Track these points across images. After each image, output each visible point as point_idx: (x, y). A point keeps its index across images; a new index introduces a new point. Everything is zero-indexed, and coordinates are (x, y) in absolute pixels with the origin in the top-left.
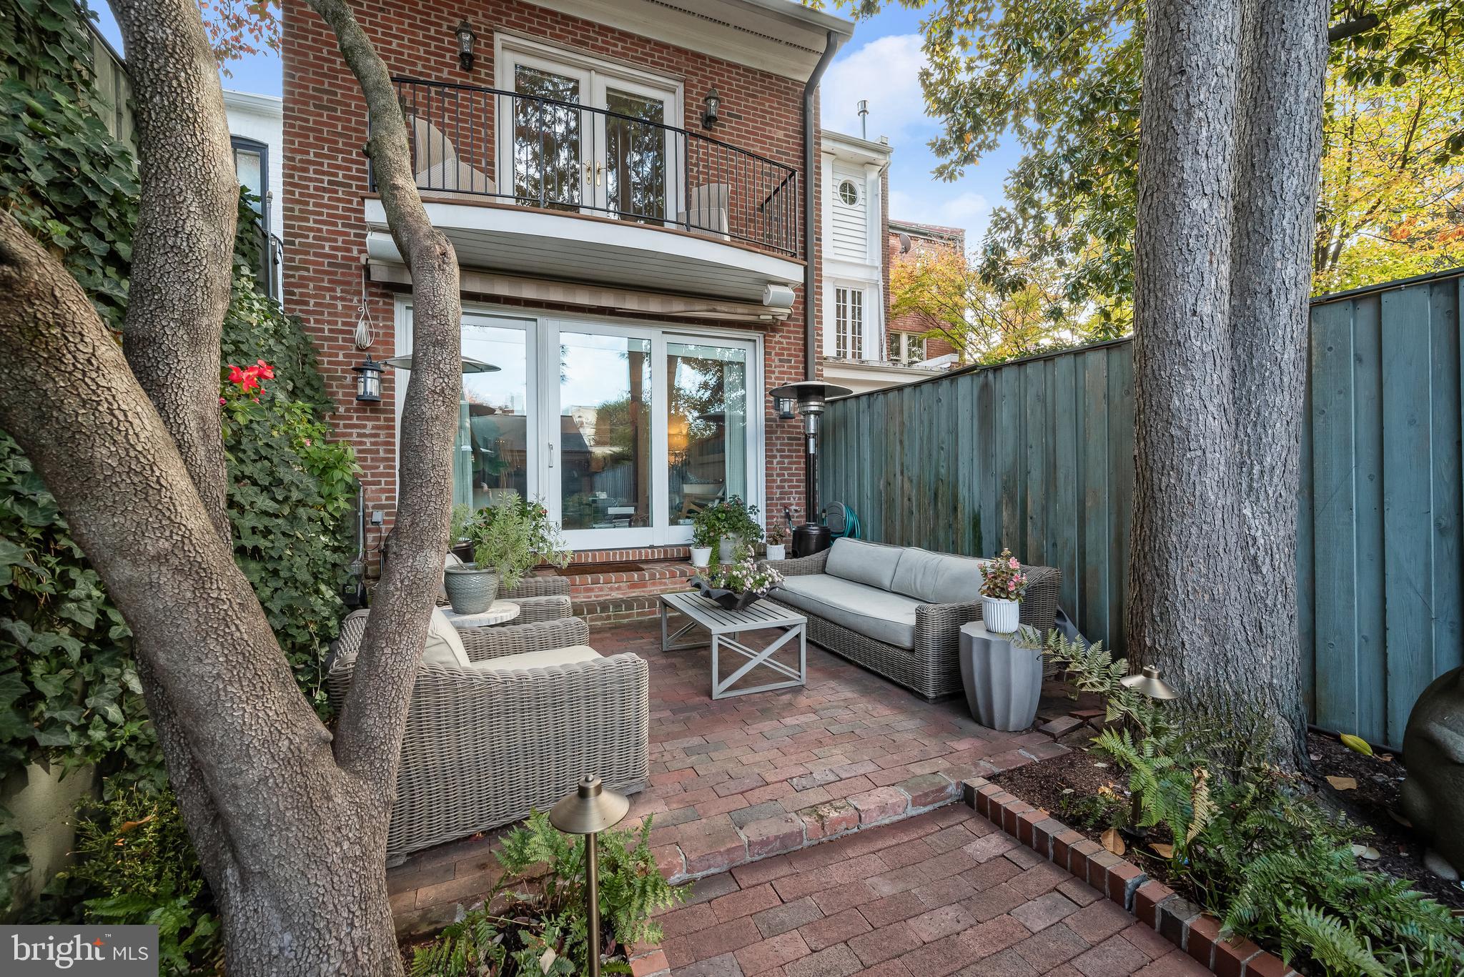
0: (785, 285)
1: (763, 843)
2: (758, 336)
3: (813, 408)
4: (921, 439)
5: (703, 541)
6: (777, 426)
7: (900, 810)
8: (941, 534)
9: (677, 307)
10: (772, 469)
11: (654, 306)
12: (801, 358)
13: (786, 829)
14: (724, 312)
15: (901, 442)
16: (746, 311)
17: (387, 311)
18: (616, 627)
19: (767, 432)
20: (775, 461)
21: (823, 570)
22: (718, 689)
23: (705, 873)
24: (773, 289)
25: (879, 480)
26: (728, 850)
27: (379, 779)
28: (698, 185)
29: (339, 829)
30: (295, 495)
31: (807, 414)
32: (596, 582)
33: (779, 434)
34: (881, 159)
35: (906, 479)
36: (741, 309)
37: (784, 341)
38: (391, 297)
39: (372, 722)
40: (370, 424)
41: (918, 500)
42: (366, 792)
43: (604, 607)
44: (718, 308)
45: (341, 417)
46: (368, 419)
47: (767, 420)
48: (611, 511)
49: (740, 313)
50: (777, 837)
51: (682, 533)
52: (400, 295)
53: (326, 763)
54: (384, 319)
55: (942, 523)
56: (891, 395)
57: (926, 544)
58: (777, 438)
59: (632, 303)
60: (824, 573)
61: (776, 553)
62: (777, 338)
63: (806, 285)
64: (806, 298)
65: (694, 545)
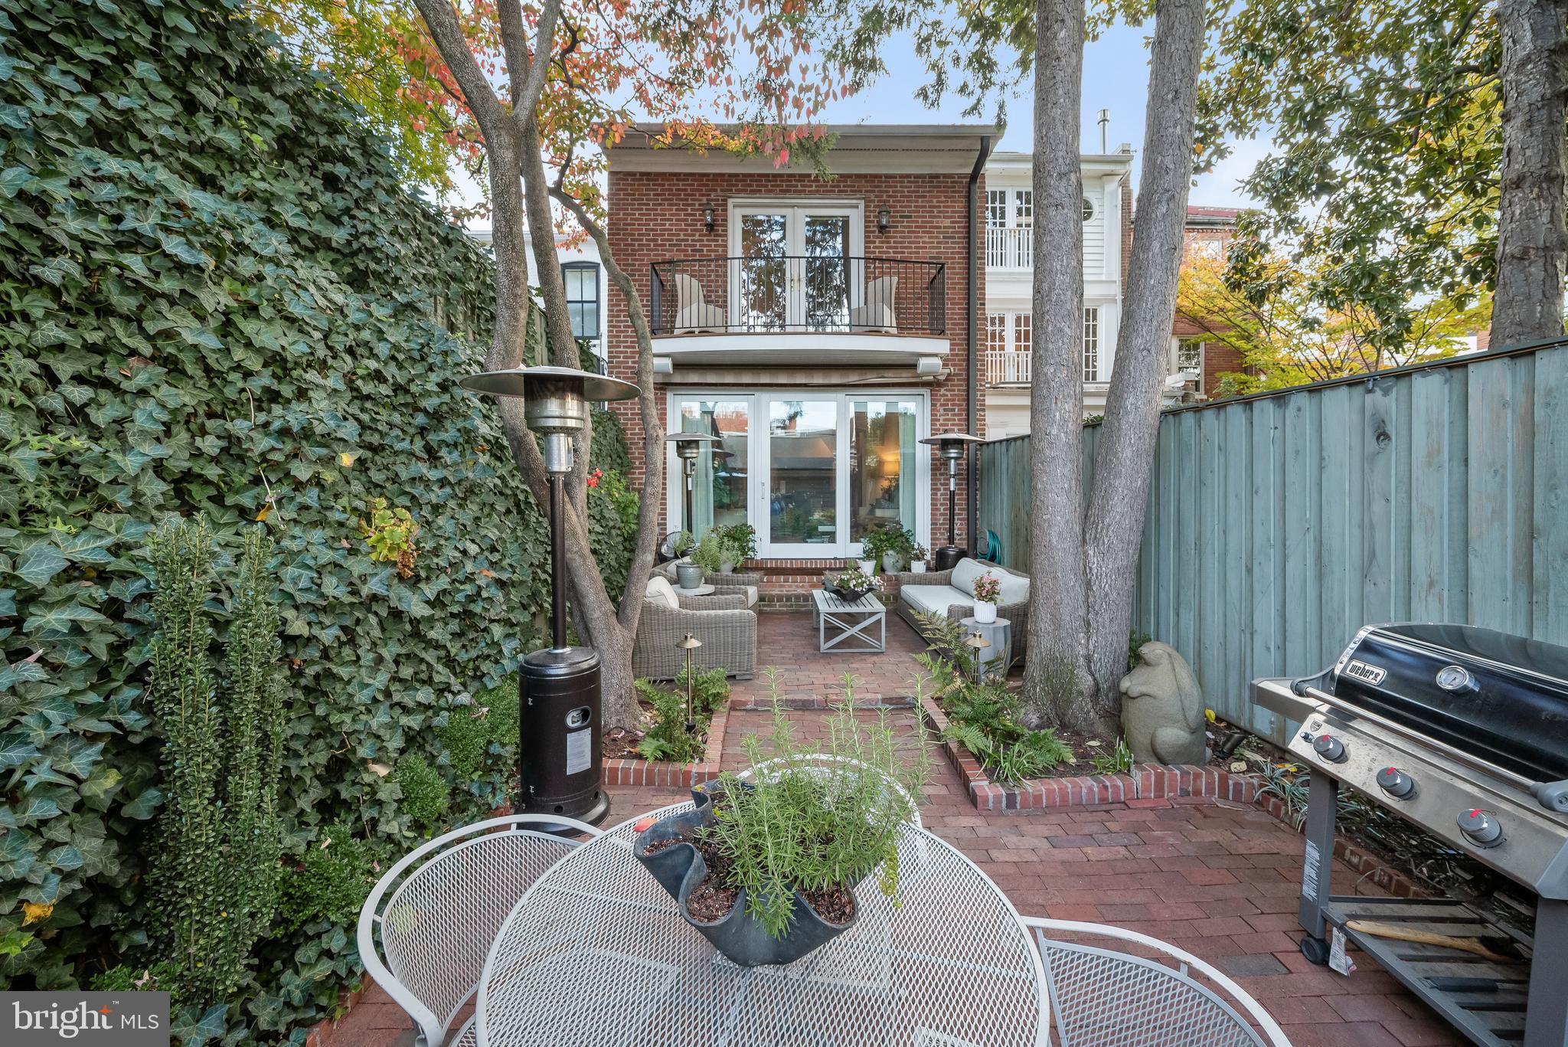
0: (936, 355)
1: (793, 701)
2: (926, 391)
5: (868, 556)
6: (941, 464)
7: (873, 703)
9: (853, 378)
10: (937, 499)
11: (835, 379)
13: (806, 697)
14: (890, 377)
16: (910, 375)
18: (796, 612)
19: (932, 470)
20: (939, 493)
21: (948, 582)
22: (824, 647)
23: (763, 708)
24: (923, 361)
25: (1012, 512)
26: (776, 701)
27: (630, 630)
28: (875, 278)
30: (611, 524)
31: (949, 459)
32: (786, 581)
33: (942, 471)
34: (1119, 169)
36: (905, 374)
37: (948, 394)
38: (665, 389)
39: (628, 611)
42: (626, 633)
43: (789, 598)
44: (889, 374)
47: (932, 460)
48: (821, 529)
49: (904, 376)
50: (800, 700)
51: (856, 550)
52: (671, 387)
53: (614, 619)
54: (662, 403)
58: (942, 474)
60: (950, 584)
61: (918, 568)
62: (942, 391)
63: (968, 345)
64: (968, 355)
65: (863, 559)
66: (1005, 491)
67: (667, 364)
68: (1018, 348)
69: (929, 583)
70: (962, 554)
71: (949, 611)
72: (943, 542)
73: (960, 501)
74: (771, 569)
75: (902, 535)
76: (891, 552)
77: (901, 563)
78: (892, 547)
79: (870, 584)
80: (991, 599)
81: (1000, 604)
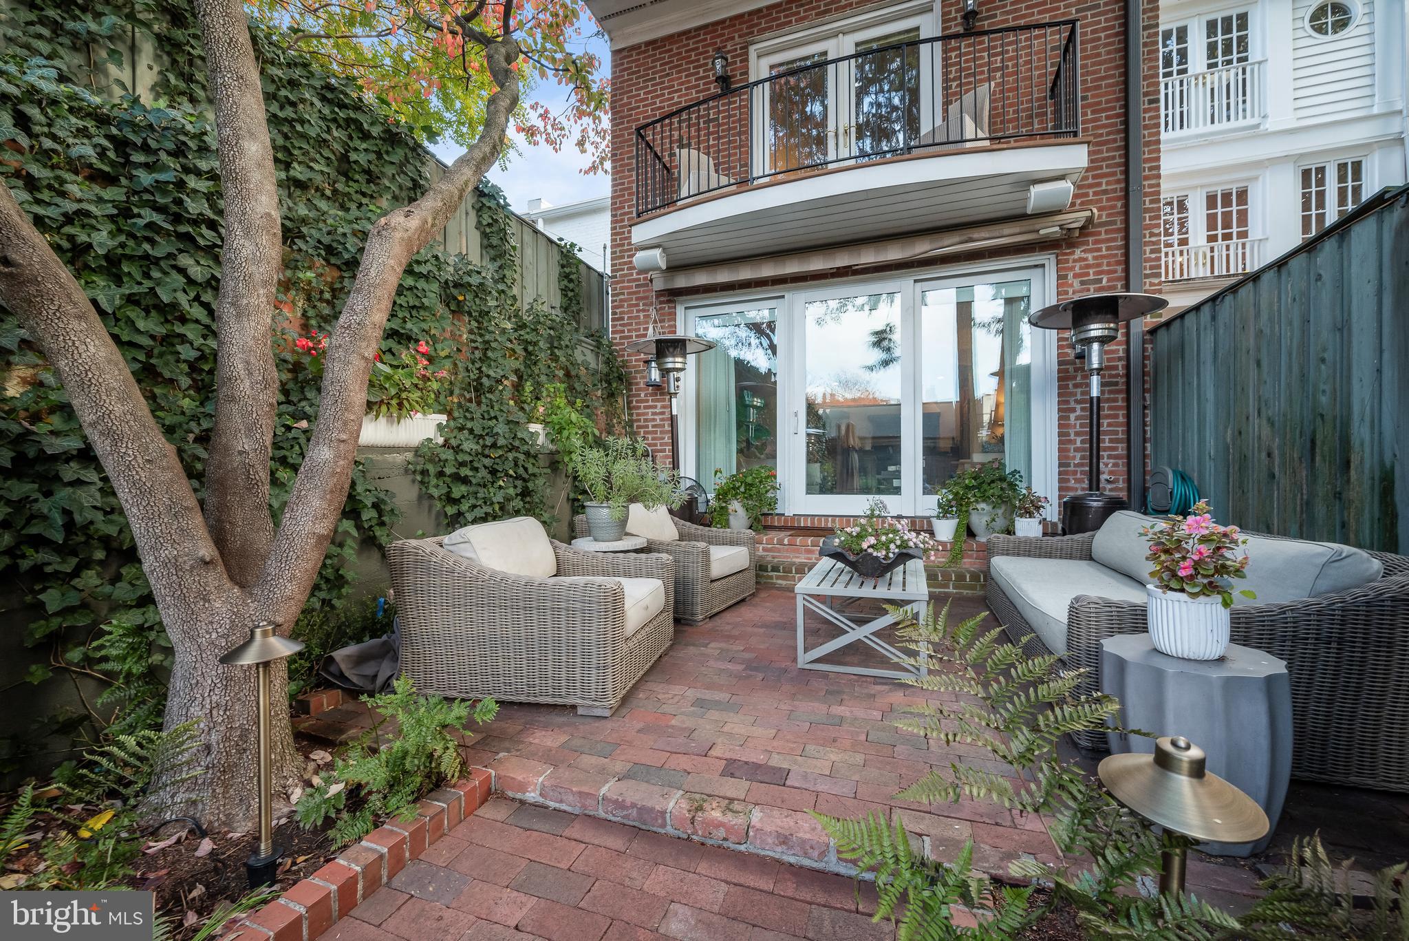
0: (1061, 177)
1: (620, 805)
2: (1048, 260)
3: (1093, 334)
4: (1290, 354)
5: (946, 511)
6: (1076, 370)
7: (815, 854)
8: (1320, 510)
10: (1068, 426)
11: (894, 253)
12: (1120, 273)
13: (651, 801)
14: (983, 240)
15: (1259, 363)
16: (1017, 230)
17: (670, 314)
19: (1060, 379)
20: (1072, 416)
21: (1088, 555)
22: (804, 659)
23: (557, 805)
24: (1036, 190)
25: (1226, 427)
26: (580, 793)
28: (957, 100)
29: (212, 623)
31: (1089, 341)
33: (1079, 380)
35: (1264, 422)
36: (1008, 229)
37: (1090, 256)
38: (674, 302)
40: (659, 404)
41: (1283, 455)
44: (976, 236)
45: (642, 401)
46: (658, 401)
47: (1060, 363)
49: (1007, 234)
50: (633, 805)
51: (931, 504)
52: (681, 298)
54: (669, 320)
55: (1322, 490)
56: (1243, 292)
57: (1294, 528)
58: (1076, 386)
59: (868, 257)
60: (1091, 559)
61: (1028, 528)
62: (1078, 253)
63: (1126, 172)
64: (1127, 190)
65: (938, 517)
66: (1210, 394)
67: (657, 257)
68: (1212, 239)
69: (1049, 555)
70: (1115, 505)
71: (1074, 612)
72: (1079, 488)
73: (1112, 425)
74: (806, 528)
75: (1002, 479)
76: (982, 506)
77: (1000, 523)
78: (985, 499)
79: (904, 545)
80: (1211, 588)
81: (1239, 603)
